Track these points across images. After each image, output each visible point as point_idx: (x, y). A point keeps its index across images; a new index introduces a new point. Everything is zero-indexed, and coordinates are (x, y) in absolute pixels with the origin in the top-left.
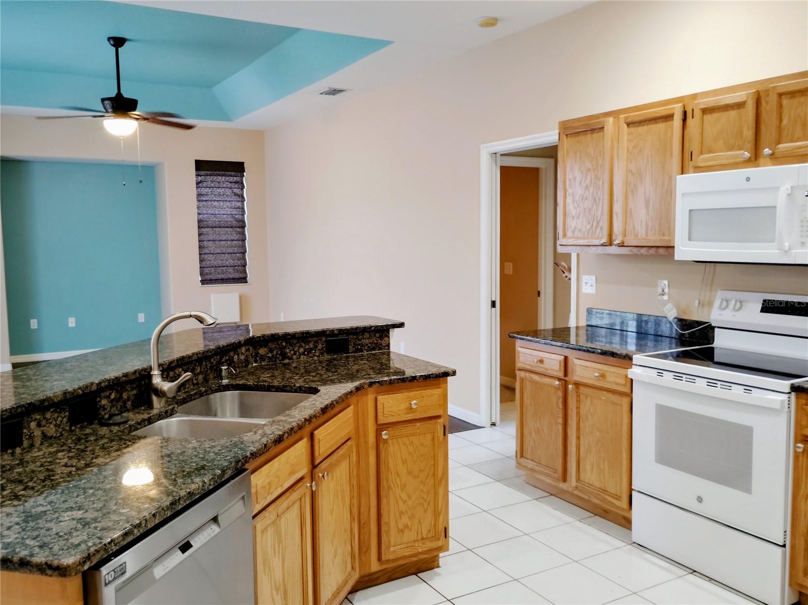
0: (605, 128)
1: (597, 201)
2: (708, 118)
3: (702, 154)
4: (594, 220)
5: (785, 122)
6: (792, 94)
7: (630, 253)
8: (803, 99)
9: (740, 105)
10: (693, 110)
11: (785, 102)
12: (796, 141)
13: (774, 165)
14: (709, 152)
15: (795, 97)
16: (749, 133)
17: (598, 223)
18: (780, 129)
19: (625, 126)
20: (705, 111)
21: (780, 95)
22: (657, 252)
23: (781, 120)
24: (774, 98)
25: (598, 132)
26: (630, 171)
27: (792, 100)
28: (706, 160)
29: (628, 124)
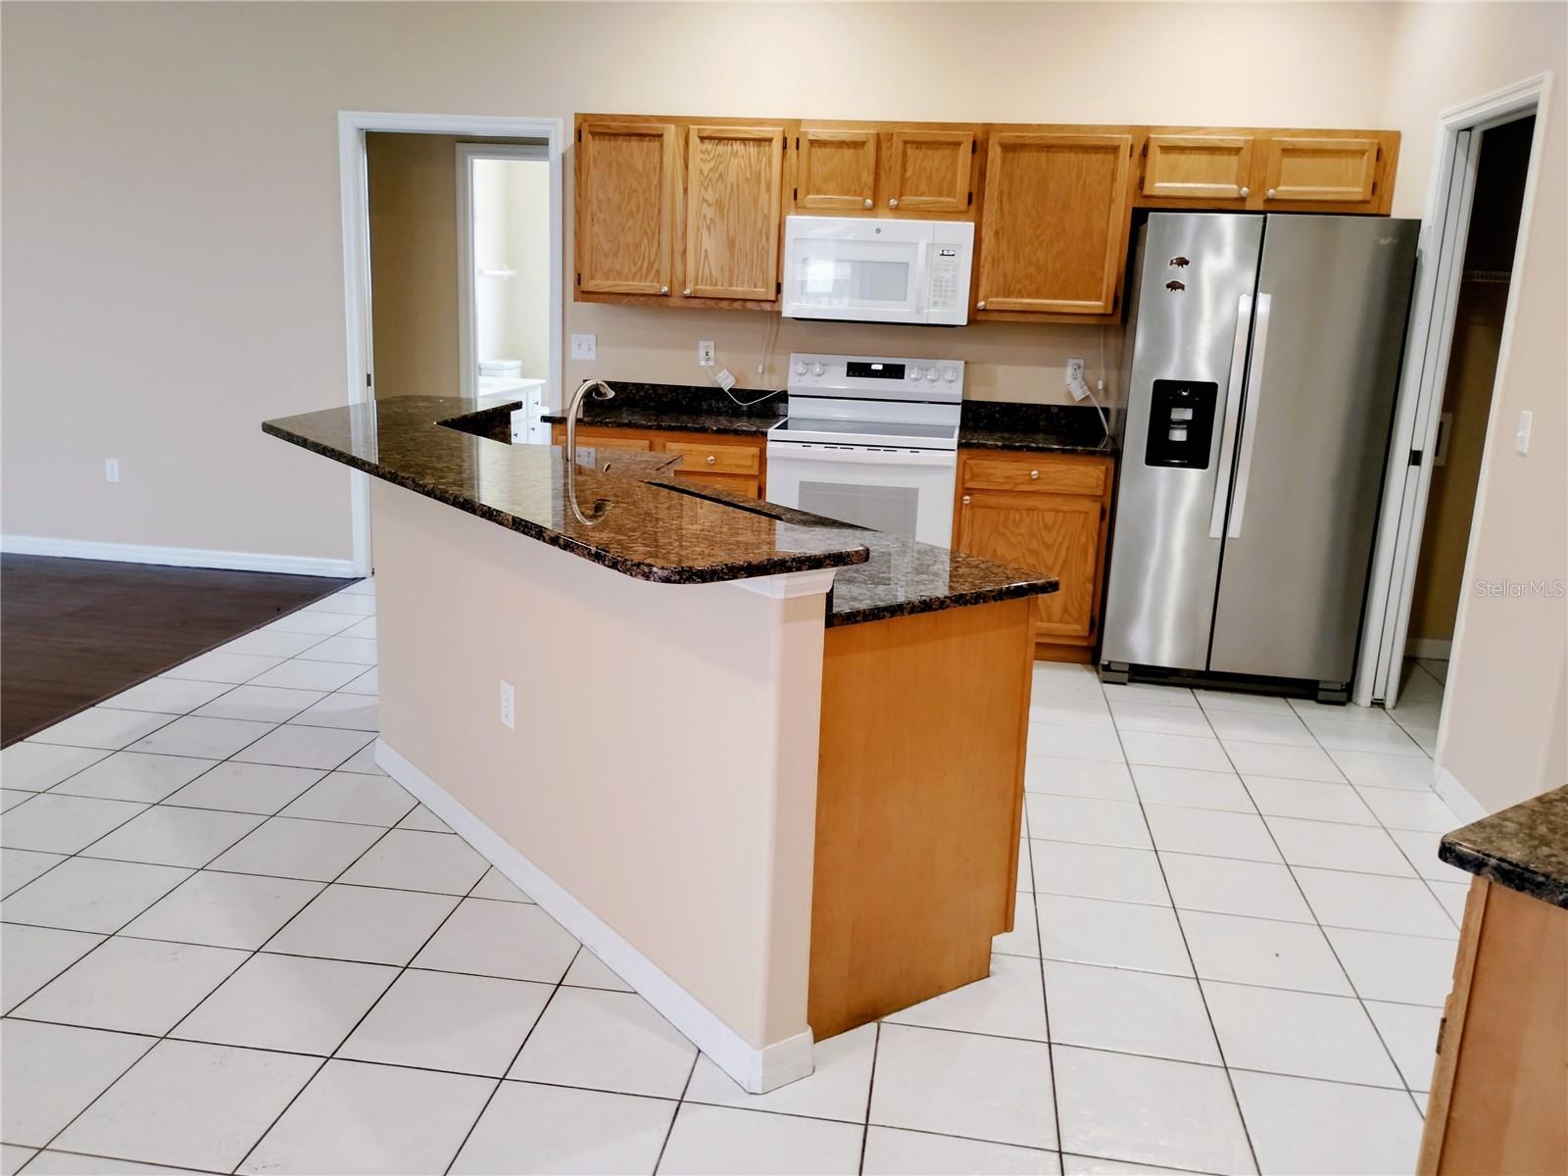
0: (665, 136)
1: (650, 236)
2: (817, 152)
3: (808, 194)
4: (644, 260)
5: (909, 173)
6: (919, 145)
7: (702, 306)
8: (929, 152)
9: (857, 145)
10: (798, 140)
11: (910, 151)
12: (921, 196)
13: (894, 217)
14: (818, 192)
15: (921, 148)
16: (868, 178)
17: (651, 265)
18: (903, 180)
19: (698, 139)
20: (813, 143)
21: (906, 143)
22: (744, 306)
23: (904, 169)
24: (897, 145)
25: (650, 140)
26: (704, 200)
27: (917, 151)
28: (814, 201)
29: (702, 139)
